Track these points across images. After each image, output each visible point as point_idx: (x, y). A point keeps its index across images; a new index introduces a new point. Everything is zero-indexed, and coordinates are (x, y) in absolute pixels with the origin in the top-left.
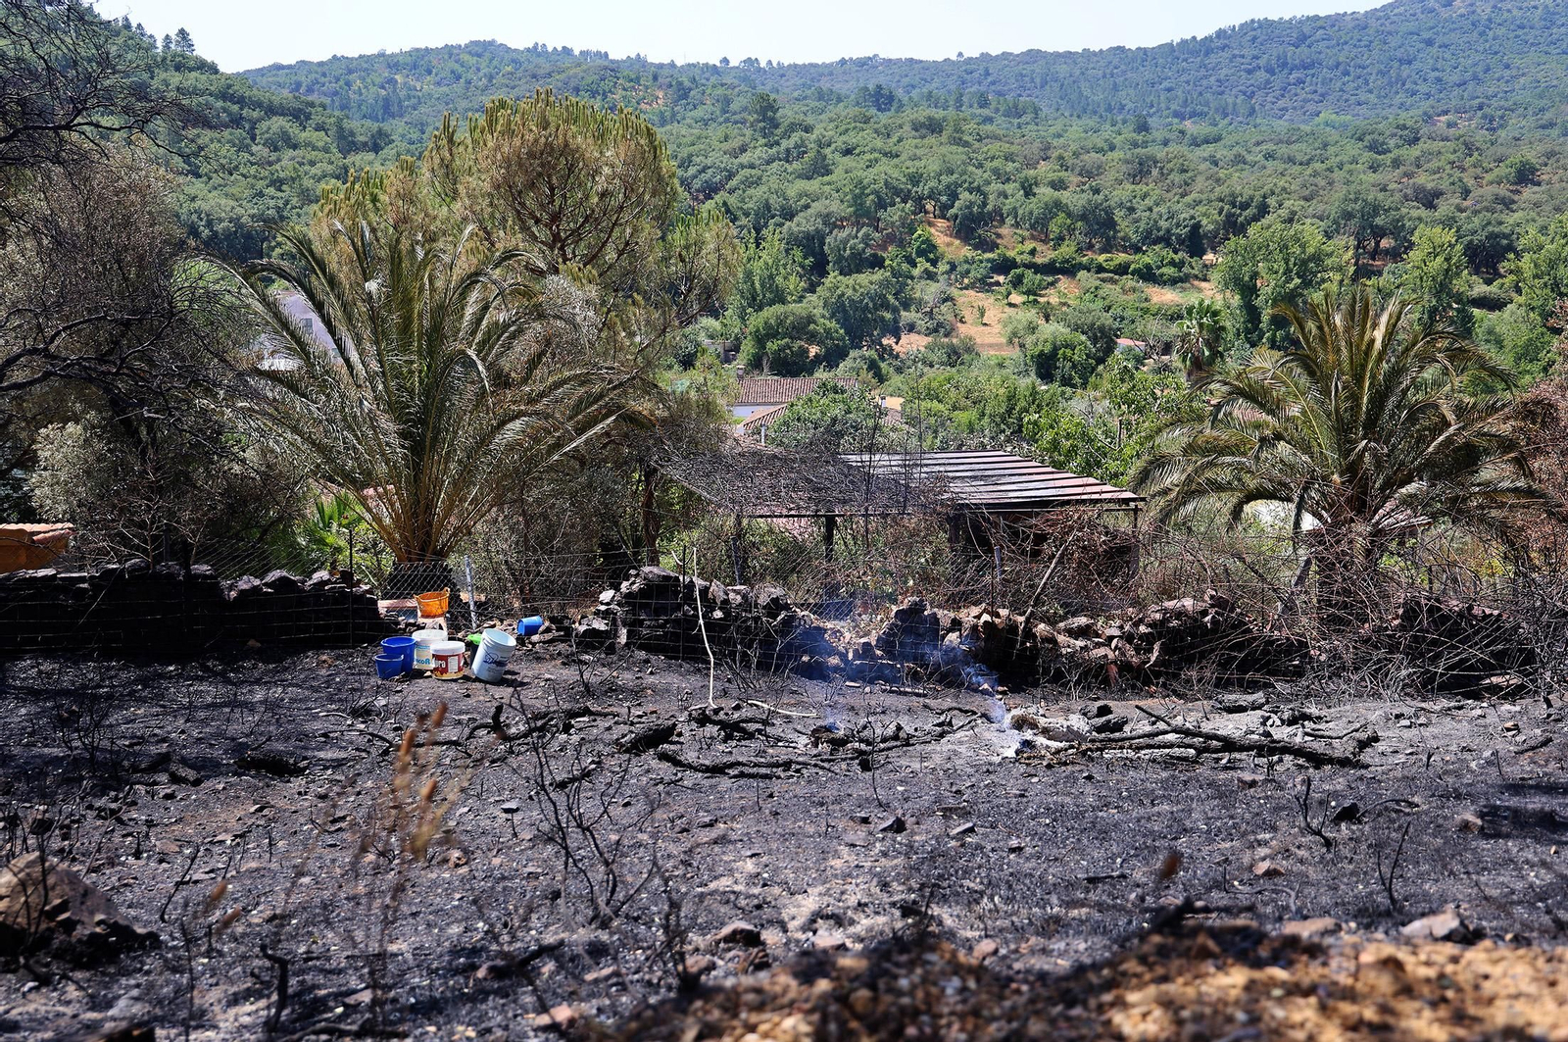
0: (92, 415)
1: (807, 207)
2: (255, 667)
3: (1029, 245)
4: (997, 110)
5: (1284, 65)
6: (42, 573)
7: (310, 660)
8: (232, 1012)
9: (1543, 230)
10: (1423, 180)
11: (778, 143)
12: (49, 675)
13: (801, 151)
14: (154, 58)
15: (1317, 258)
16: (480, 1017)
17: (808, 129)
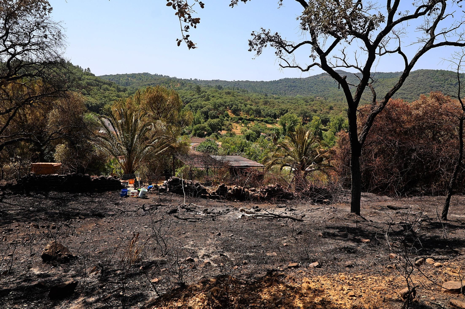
0: (67, 143)
1: (205, 106)
2: (96, 194)
3: (246, 115)
4: (240, 91)
5: (291, 86)
6: (55, 175)
7: (107, 193)
8: (92, 274)
9: (334, 118)
10: (314, 108)
11: (200, 95)
12: (56, 195)
13: (204, 96)
14: (83, 73)
15: (296, 120)
16: (141, 279)
17: (206, 92)
